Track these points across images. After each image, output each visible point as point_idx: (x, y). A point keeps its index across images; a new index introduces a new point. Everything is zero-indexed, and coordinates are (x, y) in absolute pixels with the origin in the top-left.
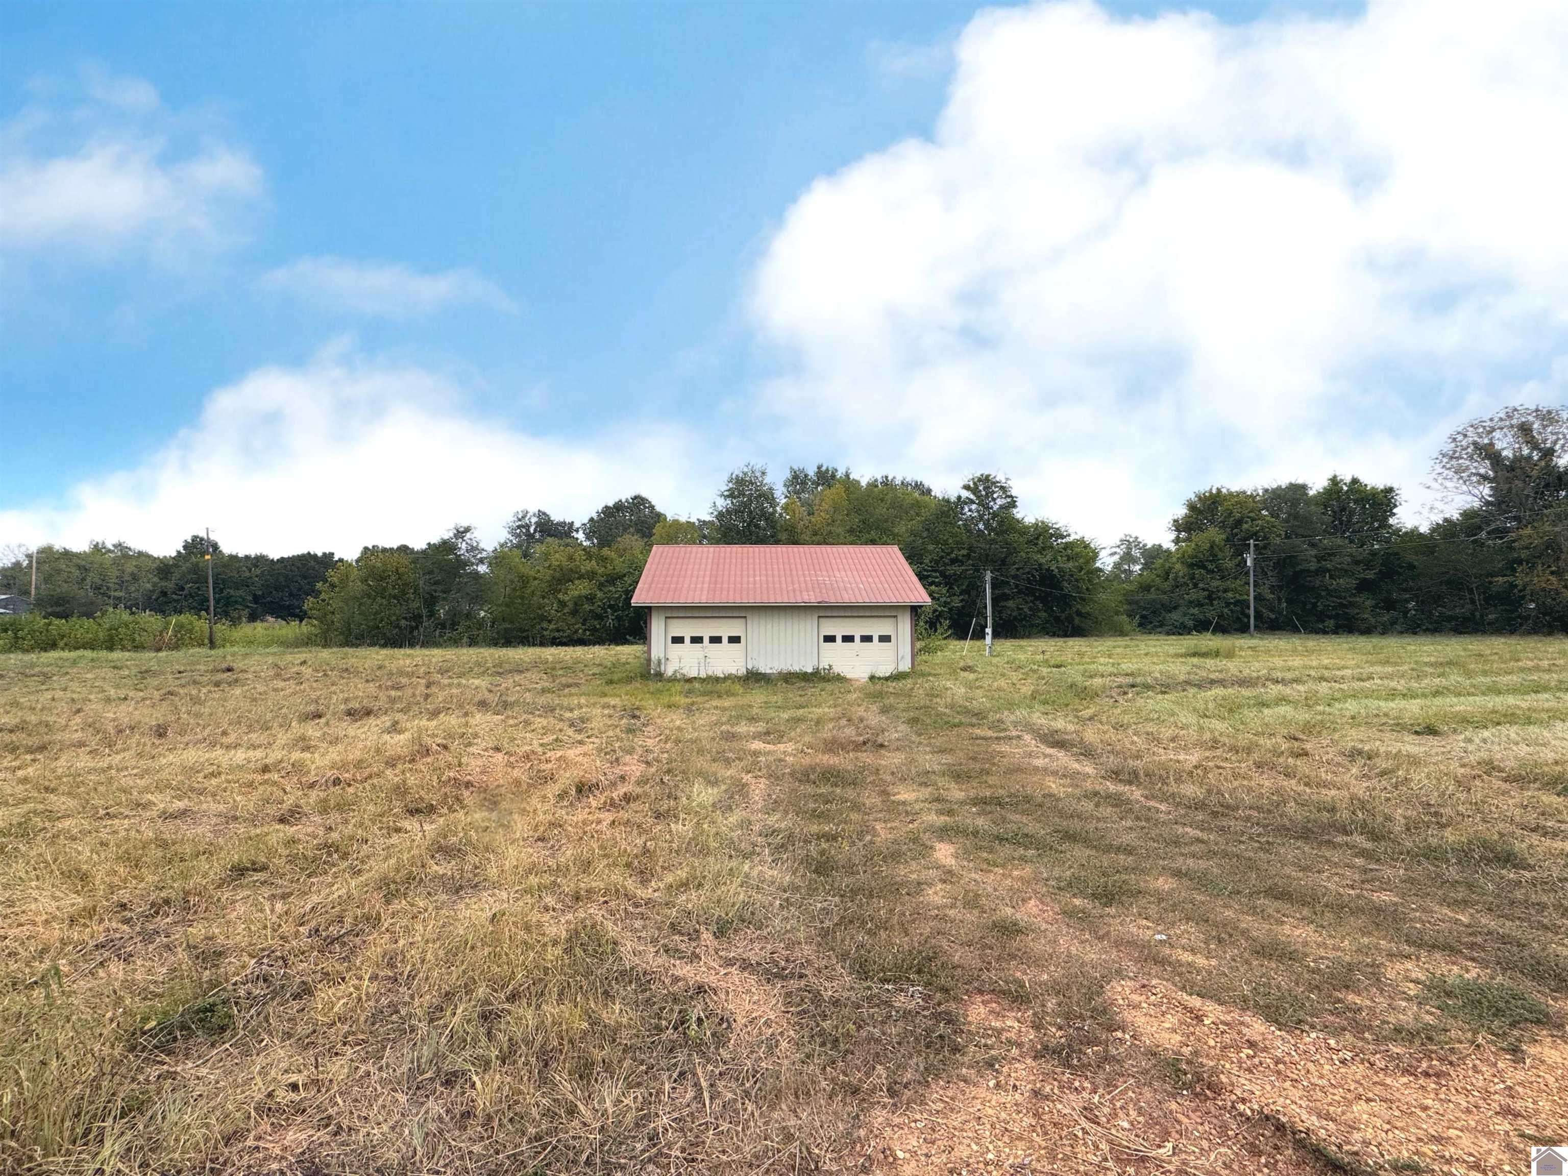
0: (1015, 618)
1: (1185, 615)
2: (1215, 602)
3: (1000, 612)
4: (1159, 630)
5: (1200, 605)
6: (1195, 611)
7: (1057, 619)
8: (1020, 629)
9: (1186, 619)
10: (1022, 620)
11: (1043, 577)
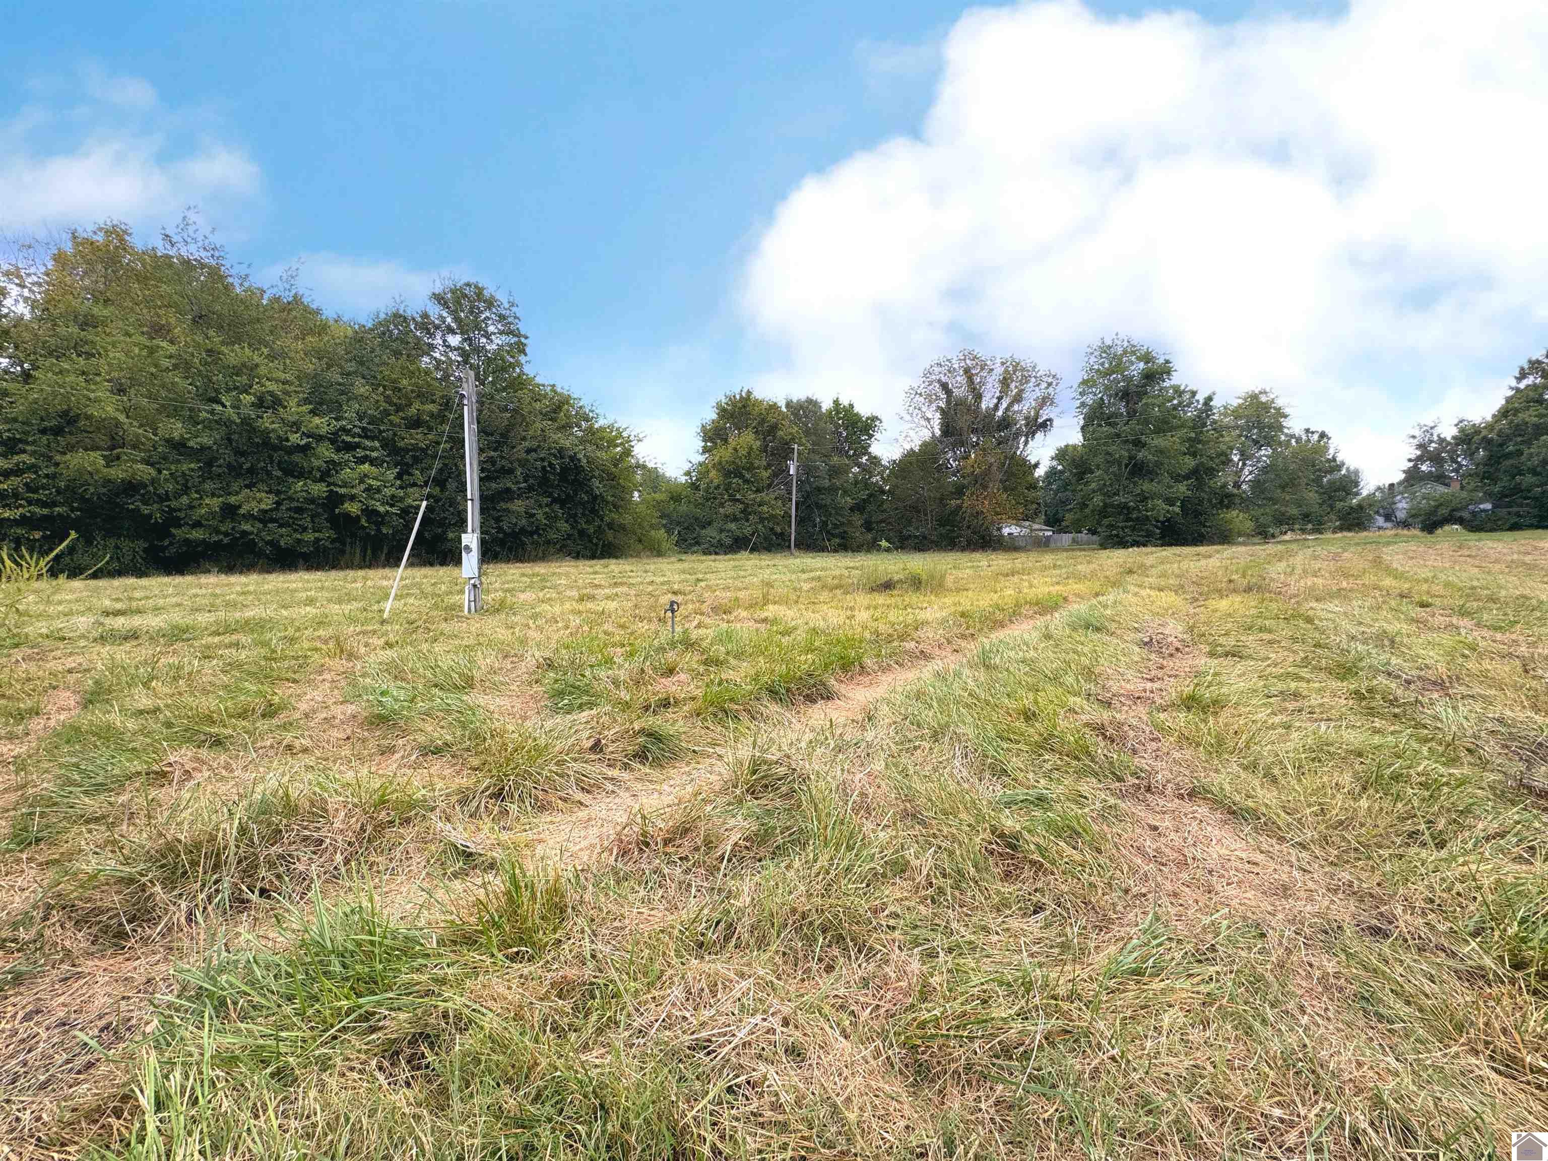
0: (522, 530)
1: (721, 531)
2: (751, 517)
3: (498, 520)
4: (695, 548)
5: (735, 519)
6: (733, 526)
7: (582, 533)
8: (529, 547)
9: (723, 535)
10: (532, 534)
11: (565, 470)
